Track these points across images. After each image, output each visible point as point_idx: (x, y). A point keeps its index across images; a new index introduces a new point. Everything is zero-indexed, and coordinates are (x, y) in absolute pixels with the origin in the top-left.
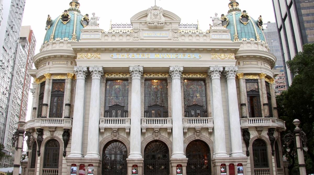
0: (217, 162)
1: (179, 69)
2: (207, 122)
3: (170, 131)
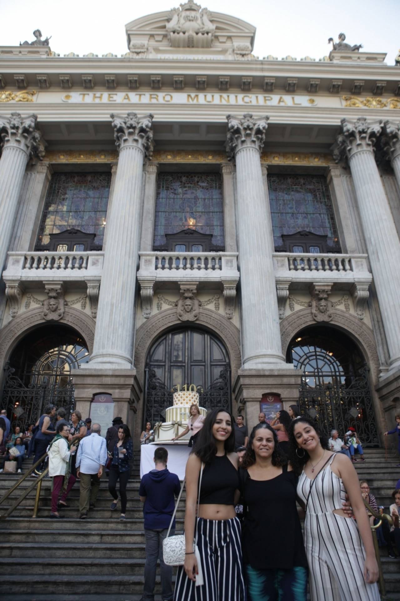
1: (254, 124)
2: (347, 267)
3: (233, 292)
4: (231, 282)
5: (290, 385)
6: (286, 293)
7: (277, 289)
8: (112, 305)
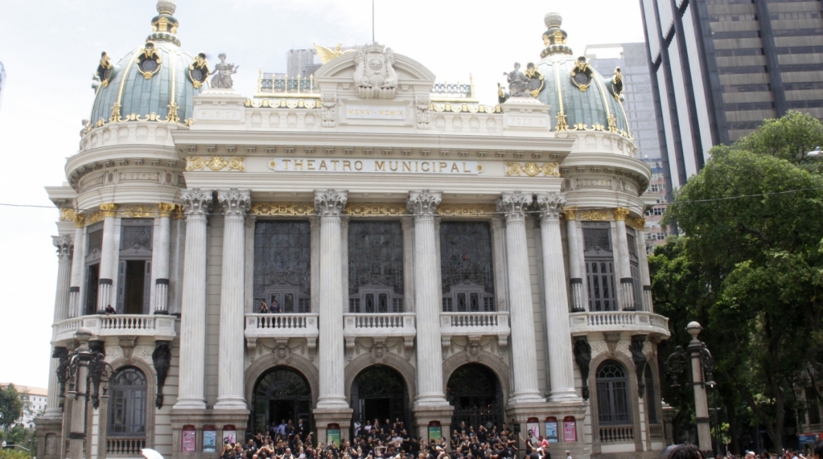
0: (520, 414)
1: (431, 197)
2: (494, 322)
3: (411, 344)
4: (409, 337)
5: (446, 417)
6: (448, 343)
7: (442, 341)
8: (332, 363)
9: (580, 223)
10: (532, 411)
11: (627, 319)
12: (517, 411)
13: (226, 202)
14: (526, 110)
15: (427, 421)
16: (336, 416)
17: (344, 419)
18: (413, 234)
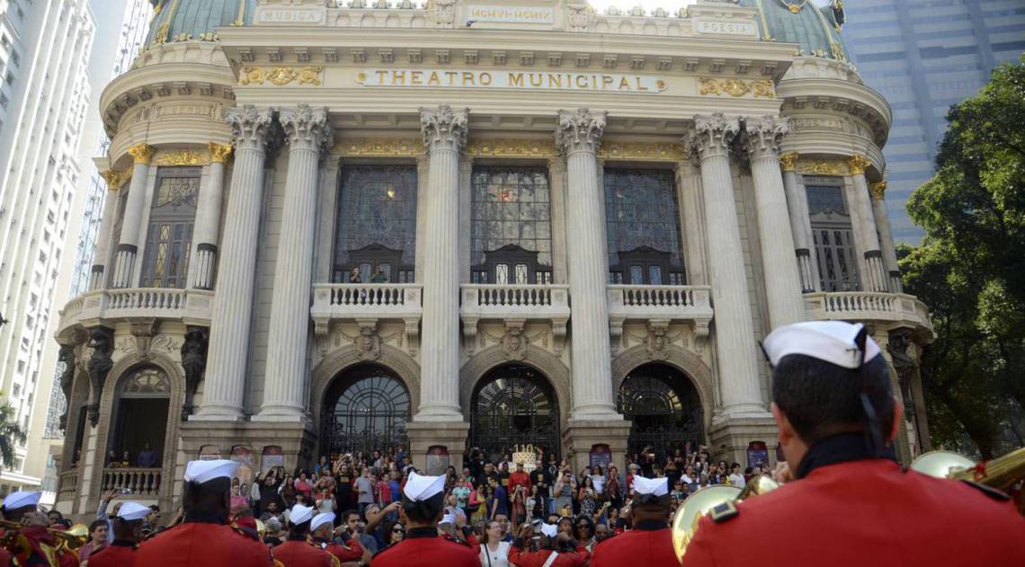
0: (736, 436)
1: (591, 120)
2: (688, 300)
3: (563, 330)
4: (561, 319)
5: (618, 437)
6: (619, 331)
7: (610, 327)
8: (438, 352)
9: (801, 177)
10: (756, 430)
11: (884, 306)
12: (731, 431)
13: (290, 125)
14: (723, 14)
15: (588, 445)
16: (443, 434)
17: (456, 439)
18: (565, 180)
